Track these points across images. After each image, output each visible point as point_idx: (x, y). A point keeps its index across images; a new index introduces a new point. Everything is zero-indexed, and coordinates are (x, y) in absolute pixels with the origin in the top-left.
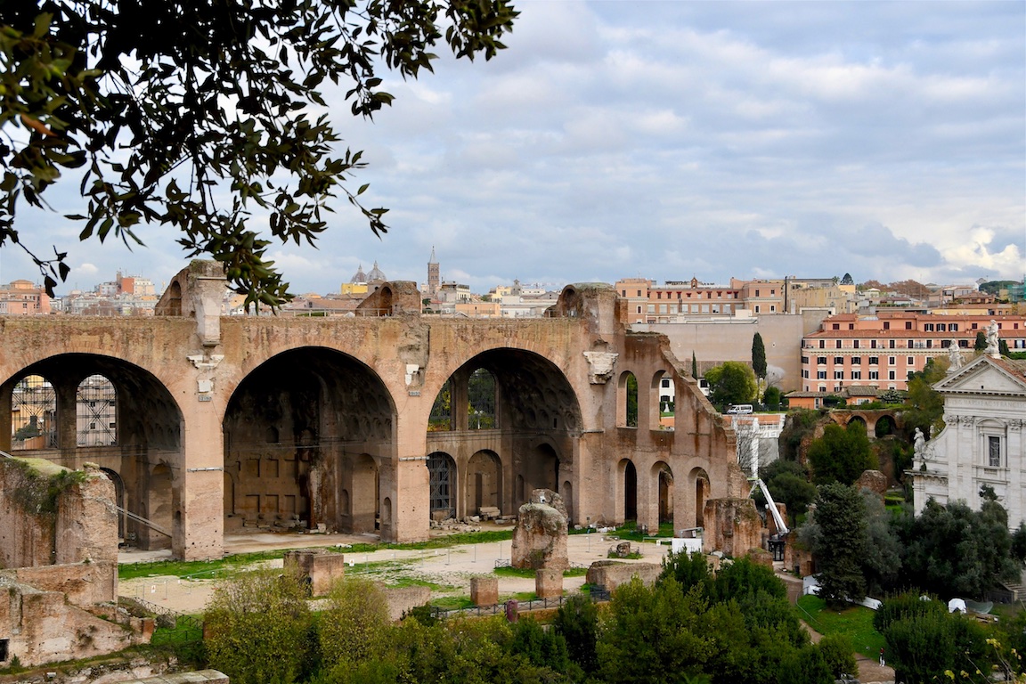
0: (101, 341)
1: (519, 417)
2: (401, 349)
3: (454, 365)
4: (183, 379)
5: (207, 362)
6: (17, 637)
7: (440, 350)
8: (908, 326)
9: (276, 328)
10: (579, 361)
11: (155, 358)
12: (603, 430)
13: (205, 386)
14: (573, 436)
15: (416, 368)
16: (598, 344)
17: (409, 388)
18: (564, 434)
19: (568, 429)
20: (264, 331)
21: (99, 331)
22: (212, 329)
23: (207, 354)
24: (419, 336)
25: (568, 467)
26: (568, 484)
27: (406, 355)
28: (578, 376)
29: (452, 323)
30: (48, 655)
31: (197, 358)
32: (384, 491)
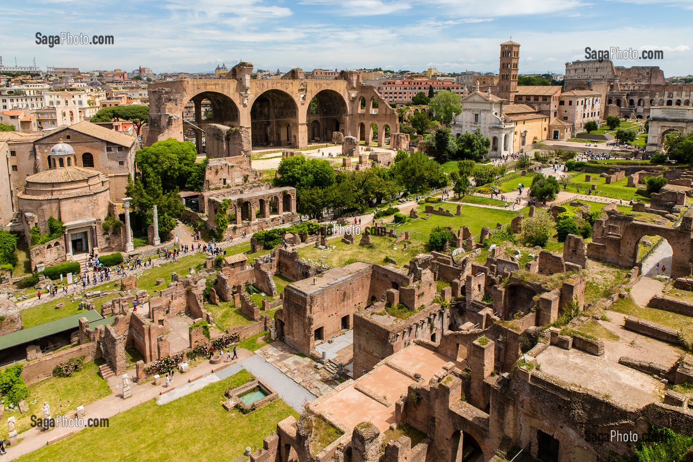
1: (325, 110)
2: (299, 90)
3: (314, 95)
5: (246, 94)
6: (228, 178)
7: (310, 90)
8: (409, 83)
9: (264, 83)
10: (347, 93)
11: (231, 93)
12: (354, 114)
13: (246, 102)
14: (344, 116)
15: (303, 96)
16: (353, 88)
17: (301, 102)
18: (341, 115)
20: (261, 84)
21: (215, 85)
22: (248, 84)
24: (304, 86)
25: (343, 125)
26: (343, 130)
27: (300, 92)
28: (347, 98)
29: (313, 82)
30: (236, 183)
31: (243, 93)
32: (293, 133)
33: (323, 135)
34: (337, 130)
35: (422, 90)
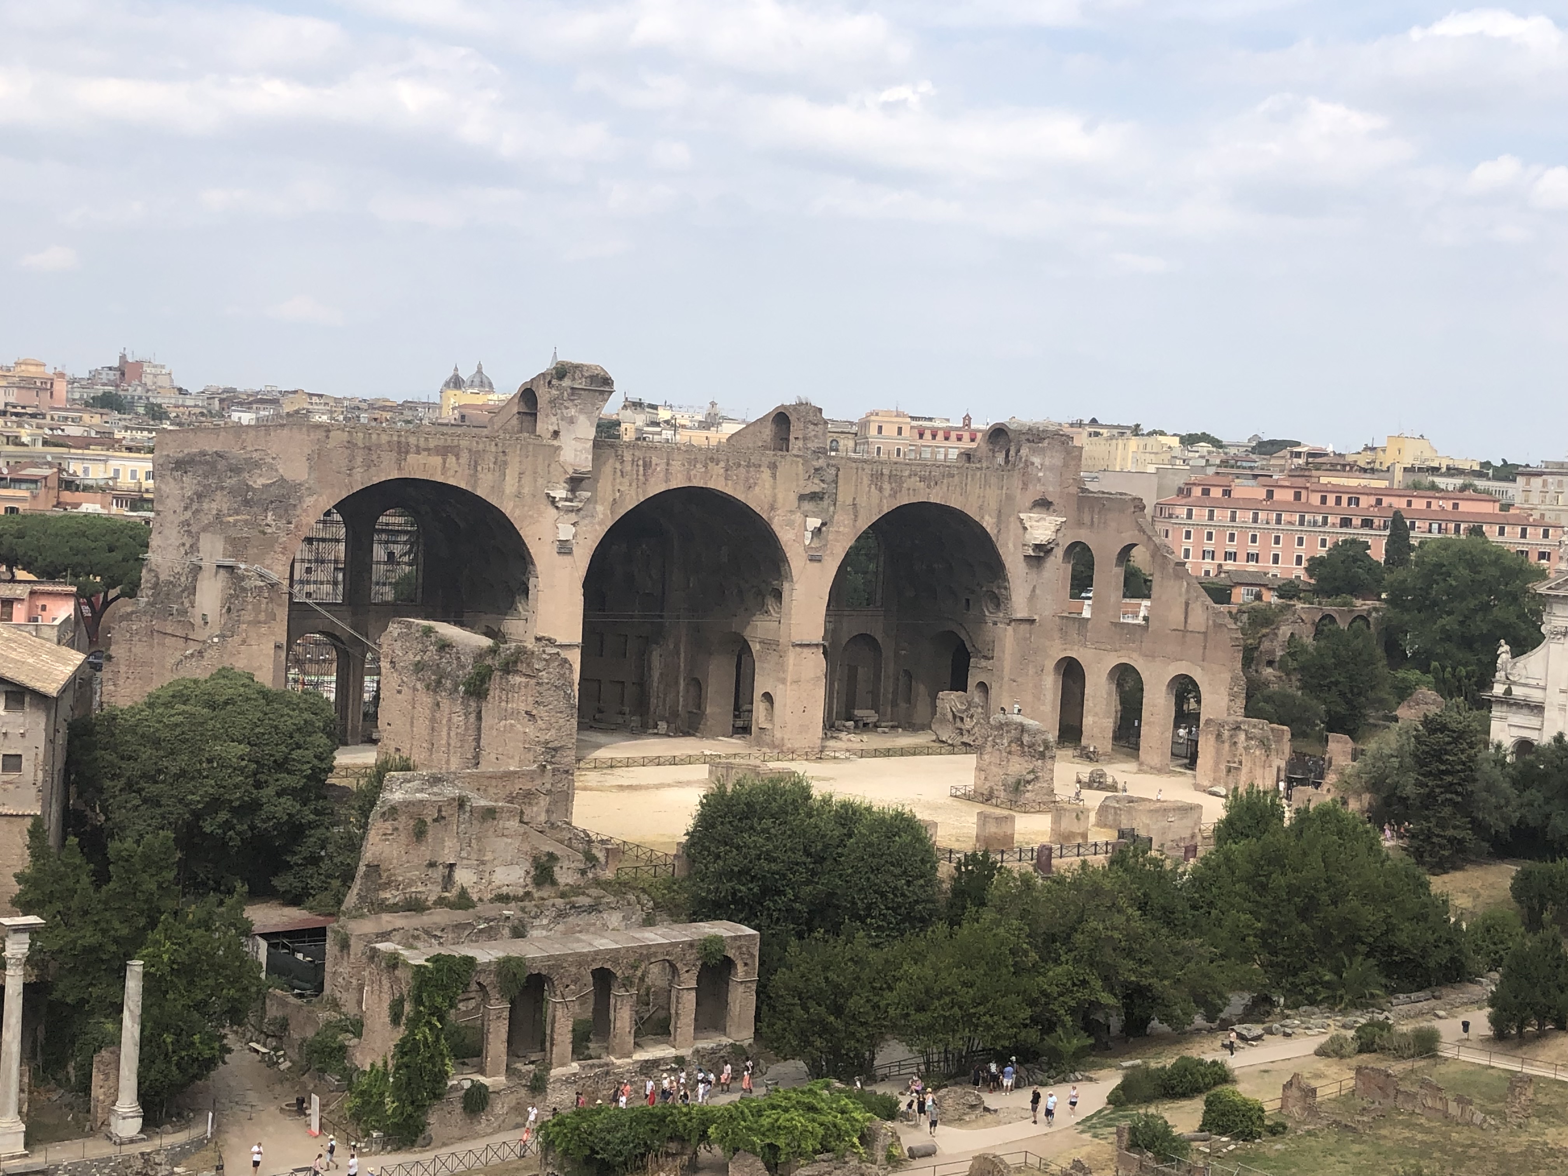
0: (445, 462)
1: (910, 593)
2: (802, 498)
3: (863, 525)
4: (538, 521)
5: (571, 500)
6: (465, 862)
7: (849, 501)
8: (1298, 496)
9: (655, 460)
10: (1014, 526)
11: (507, 491)
12: (1036, 617)
13: (566, 532)
14: (995, 623)
15: (817, 522)
16: (1043, 504)
17: (807, 548)
18: (982, 620)
19: (987, 613)
20: (641, 462)
21: (444, 451)
22: (584, 456)
23: (573, 490)
24: (823, 481)
25: (984, 663)
26: (983, 687)
27: (807, 506)
28: (1011, 545)
29: (865, 466)
30: (499, 888)
31: (560, 495)
32: (762, 684)
33: (894, 704)
34: (959, 684)
35: (1357, 532)
